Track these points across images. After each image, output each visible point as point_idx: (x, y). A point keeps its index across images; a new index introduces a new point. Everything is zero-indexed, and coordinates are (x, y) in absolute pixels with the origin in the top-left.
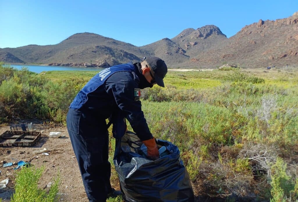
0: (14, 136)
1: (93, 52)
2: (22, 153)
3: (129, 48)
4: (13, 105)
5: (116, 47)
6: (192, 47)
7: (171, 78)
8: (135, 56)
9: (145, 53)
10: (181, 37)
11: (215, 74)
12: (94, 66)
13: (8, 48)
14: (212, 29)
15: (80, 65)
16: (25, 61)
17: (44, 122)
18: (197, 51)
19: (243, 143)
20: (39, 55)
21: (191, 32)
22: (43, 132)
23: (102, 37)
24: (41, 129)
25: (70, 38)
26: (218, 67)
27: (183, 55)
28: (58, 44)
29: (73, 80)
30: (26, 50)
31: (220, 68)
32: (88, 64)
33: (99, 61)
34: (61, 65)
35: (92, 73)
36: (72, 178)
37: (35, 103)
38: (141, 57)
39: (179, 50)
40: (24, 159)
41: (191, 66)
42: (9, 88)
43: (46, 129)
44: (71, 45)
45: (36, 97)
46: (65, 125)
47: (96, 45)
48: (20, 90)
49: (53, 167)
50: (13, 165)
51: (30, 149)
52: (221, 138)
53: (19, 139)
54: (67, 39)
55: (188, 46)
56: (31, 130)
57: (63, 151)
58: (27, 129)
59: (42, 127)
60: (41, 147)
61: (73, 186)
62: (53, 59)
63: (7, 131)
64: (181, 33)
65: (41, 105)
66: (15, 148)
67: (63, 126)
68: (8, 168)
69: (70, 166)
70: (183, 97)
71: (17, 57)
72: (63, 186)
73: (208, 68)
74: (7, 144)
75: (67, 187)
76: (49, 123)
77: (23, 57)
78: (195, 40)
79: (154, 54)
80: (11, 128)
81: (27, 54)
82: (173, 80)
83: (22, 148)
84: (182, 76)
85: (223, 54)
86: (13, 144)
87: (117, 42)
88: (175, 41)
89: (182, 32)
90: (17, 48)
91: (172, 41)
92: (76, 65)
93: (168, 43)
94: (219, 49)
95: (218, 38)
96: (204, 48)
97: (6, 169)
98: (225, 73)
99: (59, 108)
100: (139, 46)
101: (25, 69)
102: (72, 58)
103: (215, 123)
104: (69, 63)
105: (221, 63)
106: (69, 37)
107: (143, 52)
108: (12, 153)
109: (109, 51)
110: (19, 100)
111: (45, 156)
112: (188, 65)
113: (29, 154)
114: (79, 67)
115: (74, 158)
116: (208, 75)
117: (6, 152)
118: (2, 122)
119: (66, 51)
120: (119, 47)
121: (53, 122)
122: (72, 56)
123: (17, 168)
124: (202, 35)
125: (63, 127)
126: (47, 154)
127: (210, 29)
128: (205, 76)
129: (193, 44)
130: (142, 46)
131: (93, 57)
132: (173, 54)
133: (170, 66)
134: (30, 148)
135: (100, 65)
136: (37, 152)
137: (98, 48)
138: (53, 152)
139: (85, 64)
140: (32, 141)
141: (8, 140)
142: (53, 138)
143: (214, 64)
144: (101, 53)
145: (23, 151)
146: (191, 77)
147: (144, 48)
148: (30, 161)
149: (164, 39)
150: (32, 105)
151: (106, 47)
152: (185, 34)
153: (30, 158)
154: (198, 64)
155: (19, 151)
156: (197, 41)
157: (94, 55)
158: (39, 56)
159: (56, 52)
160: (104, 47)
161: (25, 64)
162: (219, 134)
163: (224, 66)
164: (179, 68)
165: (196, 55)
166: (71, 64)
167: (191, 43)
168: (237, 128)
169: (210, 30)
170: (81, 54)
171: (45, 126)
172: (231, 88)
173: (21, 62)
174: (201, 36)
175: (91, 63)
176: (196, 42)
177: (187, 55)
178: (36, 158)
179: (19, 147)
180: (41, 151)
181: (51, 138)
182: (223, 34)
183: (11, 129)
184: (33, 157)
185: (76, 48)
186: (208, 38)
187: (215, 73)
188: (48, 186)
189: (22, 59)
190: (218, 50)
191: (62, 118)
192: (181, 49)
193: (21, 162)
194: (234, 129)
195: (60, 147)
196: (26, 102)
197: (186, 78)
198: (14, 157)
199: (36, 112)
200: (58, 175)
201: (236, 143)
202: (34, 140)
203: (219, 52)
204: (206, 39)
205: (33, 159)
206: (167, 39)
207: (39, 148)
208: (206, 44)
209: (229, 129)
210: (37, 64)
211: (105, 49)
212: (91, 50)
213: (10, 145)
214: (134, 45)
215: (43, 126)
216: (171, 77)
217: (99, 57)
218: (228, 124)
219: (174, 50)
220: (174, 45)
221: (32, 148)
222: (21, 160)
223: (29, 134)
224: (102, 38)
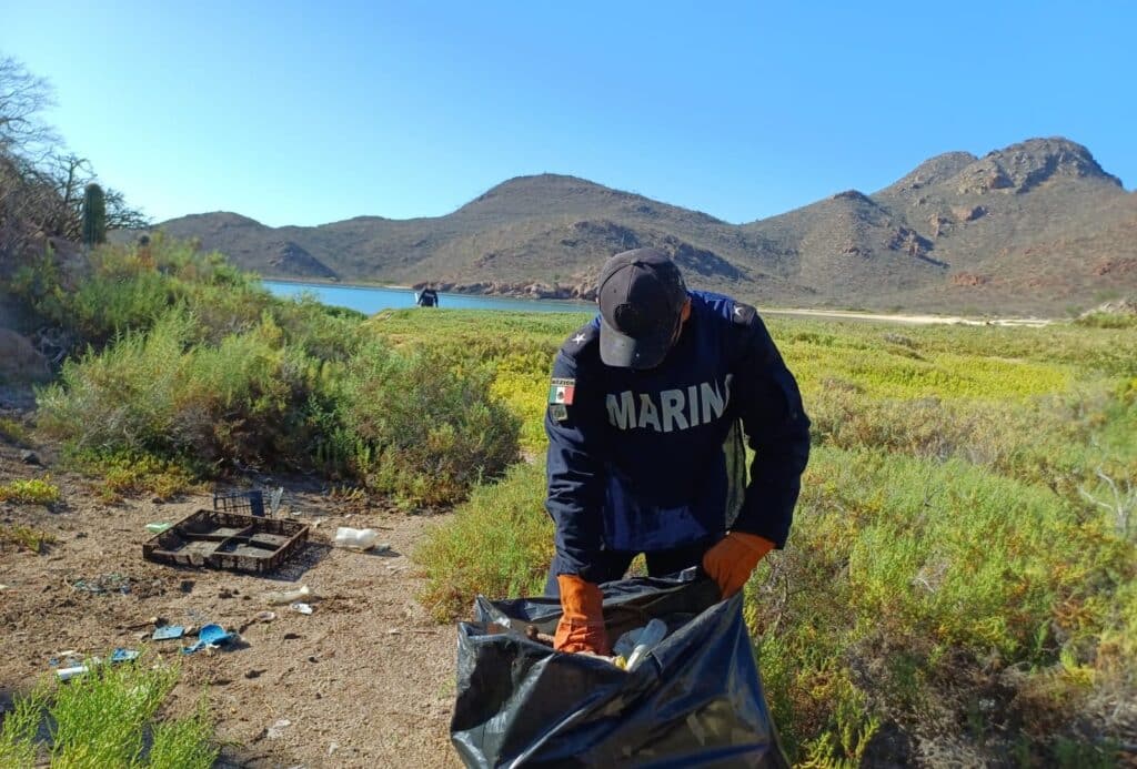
0: (219, 531)
1: (564, 242)
2: (226, 595)
3: (699, 231)
4: (242, 421)
5: (648, 227)
6: (961, 226)
7: (851, 351)
8: (719, 259)
9: (760, 248)
10: (916, 187)
11: (1052, 340)
12: (565, 295)
13: (293, 227)
14: (1054, 153)
15: (518, 289)
16: (340, 272)
17: (334, 488)
18: (981, 245)
19: (1104, 668)
20: (387, 253)
21: (959, 169)
22: (319, 525)
23: (604, 190)
24: (317, 513)
25: (490, 194)
26: (1076, 314)
27: (922, 257)
28: (451, 215)
29: (472, 344)
30: (347, 234)
31: (1084, 315)
32: (547, 286)
33: (586, 275)
34: (453, 289)
35: (545, 320)
36: (363, 716)
37: (313, 420)
38: (743, 264)
39: (902, 240)
40: (225, 619)
41: (952, 302)
42: (239, 360)
43: (335, 514)
44: (493, 218)
45: (320, 396)
46: (400, 505)
47: (578, 219)
48: (269, 371)
49: (312, 660)
50: (184, 635)
51: (258, 584)
52: (993, 628)
53: (233, 542)
54: (481, 198)
55: (942, 221)
56: (280, 515)
57: (364, 604)
58: (266, 511)
59: (323, 506)
60: (296, 579)
61: (359, 747)
62: (431, 266)
63: (201, 511)
64: (915, 172)
65: (333, 428)
66: (211, 575)
67: (393, 510)
68: (167, 645)
69: (370, 664)
70: (881, 429)
71: (316, 256)
72: (322, 740)
73: (1026, 316)
74: (188, 557)
75: (334, 746)
76: (350, 495)
77: (335, 258)
78: (976, 197)
79: (797, 252)
80: (216, 499)
81: (349, 247)
82: (858, 359)
83: (232, 576)
84: (901, 343)
85: (1104, 257)
86: (206, 559)
87: (656, 209)
88: (887, 204)
89: (922, 167)
90: (320, 227)
91: (875, 201)
92: (504, 290)
93: (858, 210)
94: (1082, 235)
95: (1082, 191)
96: (1013, 232)
97: (159, 646)
98: (1100, 340)
99: (391, 442)
100: (737, 223)
101: (308, 299)
102: (493, 266)
103: (977, 558)
104: (482, 283)
105: (1091, 293)
106: (488, 192)
107: (754, 246)
108: (196, 592)
109: (622, 240)
110: (261, 404)
111: (296, 617)
112: (938, 301)
113: (247, 602)
114: (512, 296)
115: (394, 634)
116: (1019, 342)
117: (178, 586)
118: (199, 478)
119: (474, 241)
120: (661, 225)
121: (362, 491)
122: (492, 256)
123: (193, 648)
124: (1008, 181)
125: (392, 512)
126: (305, 608)
127: (1043, 153)
128: (1008, 347)
129: (962, 213)
130: (751, 224)
131: (562, 263)
132: (876, 252)
133: (859, 300)
134: (260, 580)
135: (586, 291)
136: (276, 596)
137: (586, 231)
138: (327, 604)
139: (534, 288)
140: (270, 554)
141: (196, 544)
142: (347, 549)
143: (1059, 299)
144: (592, 247)
145: (231, 588)
146: (942, 350)
147: (760, 229)
148: (243, 630)
149: (844, 194)
150: (302, 424)
151: (612, 227)
152: (931, 175)
153: (245, 615)
154: (985, 294)
155: (219, 587)
156: (983, 204)
157: (568, 254)
158: (386, 256)
159: (440, 241)
160: (607, 228)
161: (338, 280)
162: (990, 612)
163: (1103, 308)
164: (897, 310)
165: (976, 257)
166: (487, 286)
167: (954, 211)
168: (1077, 590)
169: (1046, 158)
170: (523, 252)
171: (332, 505)
172: (1110, 405)
173: (328, 273)
174: (1002, 181)
175: (556, 284)
176: (980, 208)
177: (938, 260)
178: (265, 619)
179: (225, 573)
180: (290, 595)
181: (342, 548)
182: (1106, 174)
183: (215, 505)
184: (258, 614)
185: (509, 229)
186: (1035, 191)
187: (1054, 336)
188: (272, 734)
189: (331, 264)
190: (1077, 241)
191: (395, 480)
192: (912, 237)
193: (211, 628)
194: (1066, 591)
195: (360, 587)
196: (284, 415)
197: (919, 352)
198: (199, 606)
199: (314, 452)
200: (319, 697)
201: (1067, 661)
202: (278, 551)
203: (1082, 251)
204: (1027, 194)
205: (253, 622)
206: (853, 195)
207: (289, 583)
208: (1022, 215)
209: (1042, 594)
210: (378, 284)
211: (608, 235)
212: (561, 237)
213: (197, 563)
214: (722, 219)
215: (327, 501)
216: (851, 345)
217: (586, 263)
218: (1035, 570)
219: (880, 236)
220: (885, 219)
221: (266, 581)
222: (215, 619)
223: (270, 527)
224: (602, 192)
